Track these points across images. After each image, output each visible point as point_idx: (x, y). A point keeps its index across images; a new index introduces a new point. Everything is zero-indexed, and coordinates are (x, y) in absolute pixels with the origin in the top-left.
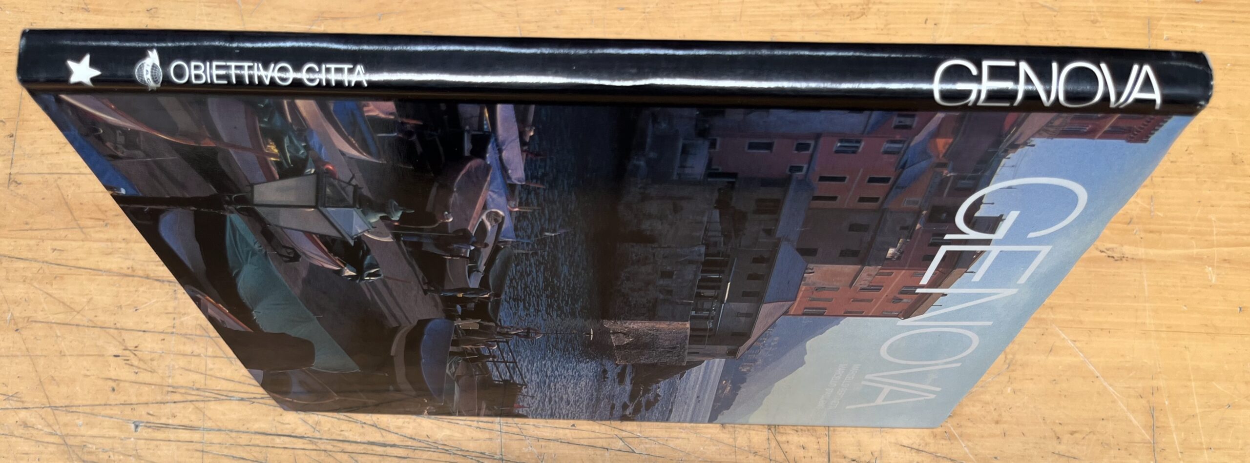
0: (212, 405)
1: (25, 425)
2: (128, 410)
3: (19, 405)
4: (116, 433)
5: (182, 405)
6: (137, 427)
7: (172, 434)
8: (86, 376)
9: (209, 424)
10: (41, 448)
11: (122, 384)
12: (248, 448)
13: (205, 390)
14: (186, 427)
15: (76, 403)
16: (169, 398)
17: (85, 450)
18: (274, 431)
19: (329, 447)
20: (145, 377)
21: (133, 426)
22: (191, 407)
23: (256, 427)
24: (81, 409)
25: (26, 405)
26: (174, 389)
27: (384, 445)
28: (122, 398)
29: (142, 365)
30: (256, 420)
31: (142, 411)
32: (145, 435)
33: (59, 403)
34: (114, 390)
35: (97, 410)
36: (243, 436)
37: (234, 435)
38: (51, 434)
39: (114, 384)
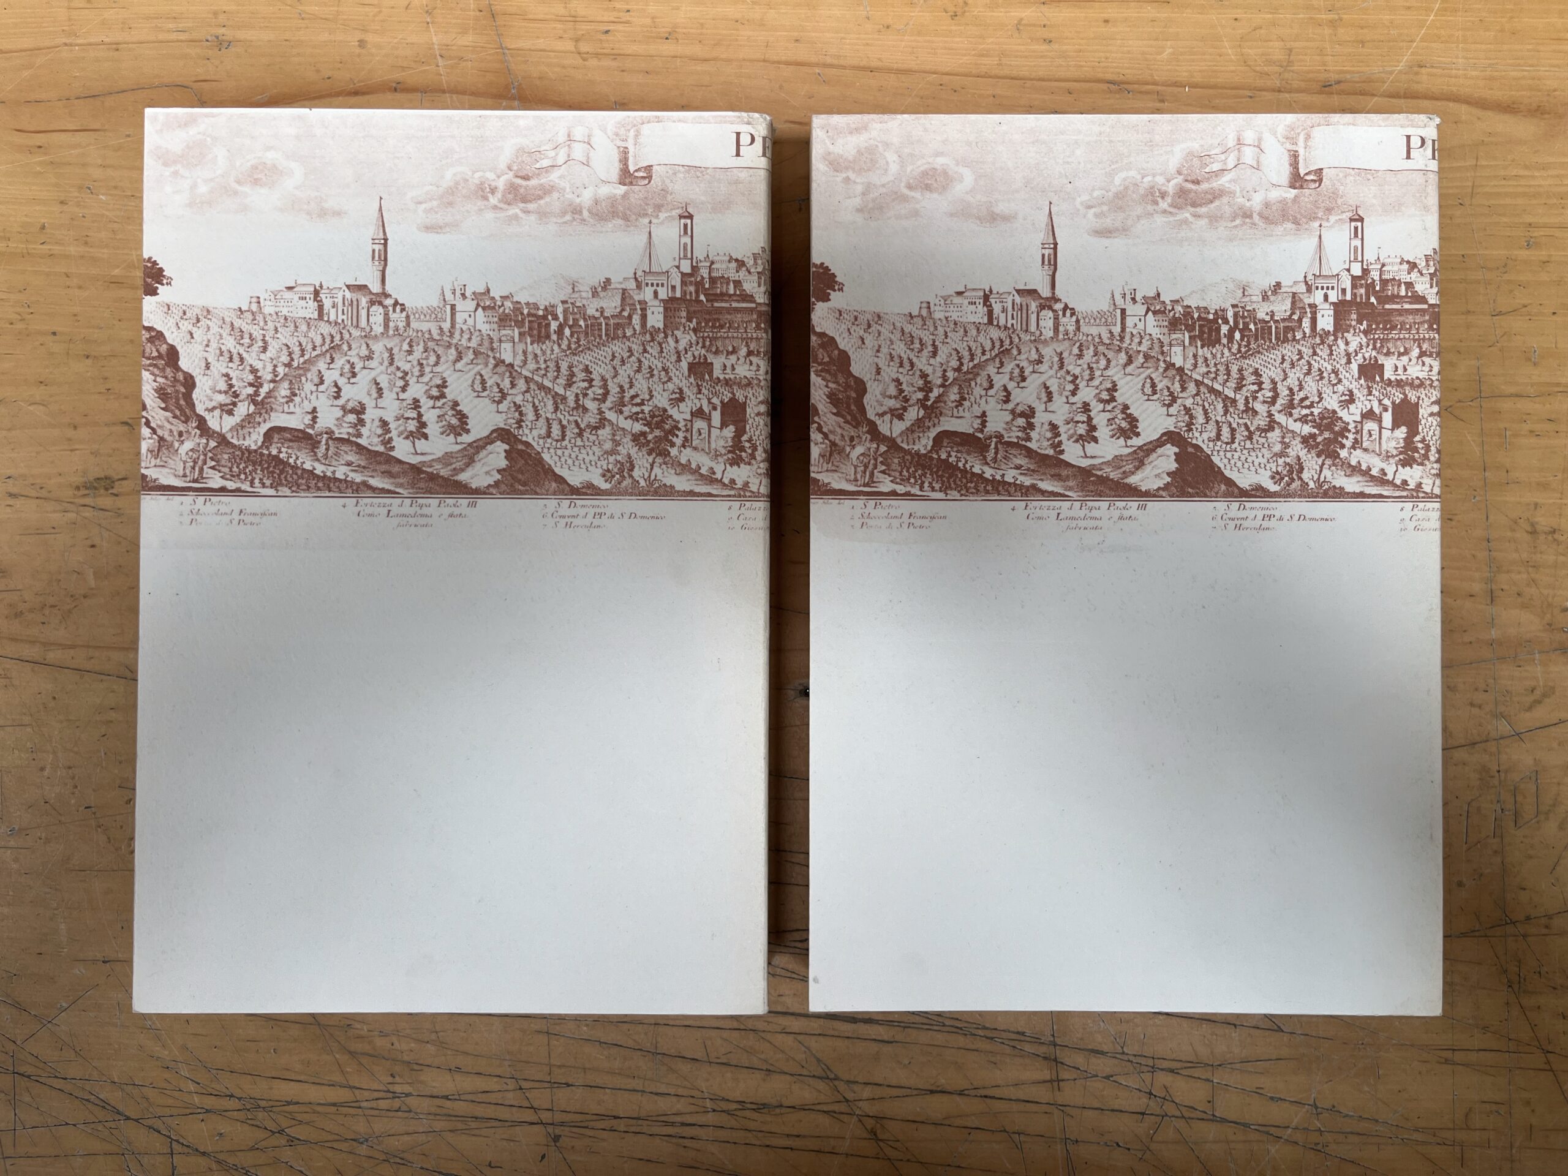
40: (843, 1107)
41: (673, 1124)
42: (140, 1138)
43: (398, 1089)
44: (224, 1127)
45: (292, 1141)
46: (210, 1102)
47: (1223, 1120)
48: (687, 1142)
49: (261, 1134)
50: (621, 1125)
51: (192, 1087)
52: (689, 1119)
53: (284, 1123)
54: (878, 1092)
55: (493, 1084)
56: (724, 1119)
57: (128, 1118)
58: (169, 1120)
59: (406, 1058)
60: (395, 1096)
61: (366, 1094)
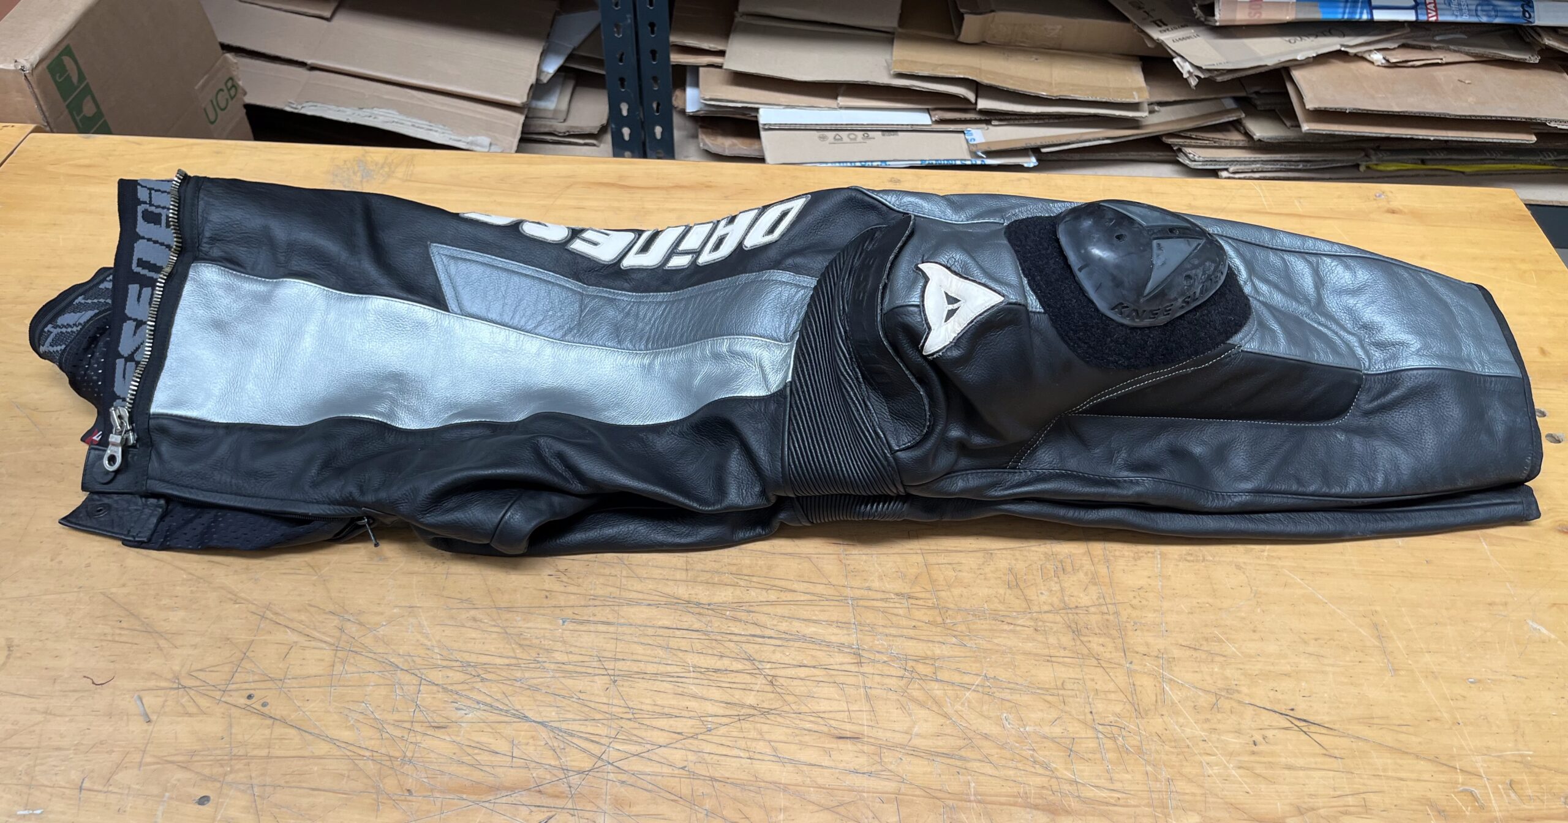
0: (625, 608)
1: (475, 619)
2: (557, 611)
3: (471, 606)
4: (547, 626)
5: (600, 608)
6: (564, 622)
7: (592, 628)
8: (525, 588)
9: (622, 621)
10: (486, 635)
11: (553, 594)
12: (653, 638)
13: (619, 598)
14: (603, 623)
15: (516, 605)
16: (591, 603)
17: (522, 637)
18: (674, 626)
19: (719, 638)
20: (571, 589)
21: (561, 621)
22: (608, 610)
23: (660, 623)
24: (519, 610)
25: (476, 606)
26: (595, 598)
27: (764, 637)
28: (553, 602)
29: (569, 581)
30: (660, 619)
31: (569, 612)
32: (571, 628)
33: (503, 605)
34: (547, 597)
35: (532, 610)
36: (650, 629)
37: (642, 628)
38: (495, 626)
39: (547, 594)
40: (757, 671)
41: (673, 677)
42: (407, 678)
43: (540, 659)
44: (451, 673)
45: (483, 680)
46: (445, 663)
47: (941, 681)
48: (680, 684)
49: (468, 677)
50: (648, 677)
51: (439, 657)
52: (682, 675)
53: (481, 672)
54: (774, 666)
55: (586, 659)
56: (698, 675)
57: (402, 670)
58: (424, 671)
59: (546, 647)
60: (538, 662)
61: (525, 662)
